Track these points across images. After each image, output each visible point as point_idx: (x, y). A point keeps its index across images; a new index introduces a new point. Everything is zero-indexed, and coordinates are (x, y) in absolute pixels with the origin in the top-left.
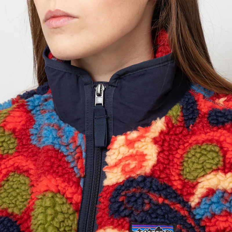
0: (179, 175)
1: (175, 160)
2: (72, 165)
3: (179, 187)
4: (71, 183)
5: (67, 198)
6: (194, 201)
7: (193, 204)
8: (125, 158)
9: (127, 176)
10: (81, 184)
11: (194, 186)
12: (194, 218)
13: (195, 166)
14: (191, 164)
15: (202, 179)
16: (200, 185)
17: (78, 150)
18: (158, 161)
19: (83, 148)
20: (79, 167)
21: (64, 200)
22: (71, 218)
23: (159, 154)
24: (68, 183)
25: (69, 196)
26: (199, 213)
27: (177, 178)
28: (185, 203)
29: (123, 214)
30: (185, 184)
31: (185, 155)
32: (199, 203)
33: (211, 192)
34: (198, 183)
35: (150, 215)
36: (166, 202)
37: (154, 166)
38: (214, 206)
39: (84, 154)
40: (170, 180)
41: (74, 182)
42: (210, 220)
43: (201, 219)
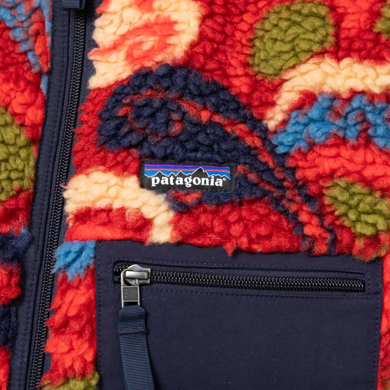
0: (246, 65)
1: (238, 35)
2: (23, 47)
3: (245, 89)
4: (22, 84)
5: (14, 114)
6: (274, 118)
7: (271, 125)
8: (134, 32)
9: (137, 67)
10: (43, 86)
11: (276, 88)
12: (272, 152)
13: (279, 47)
14: (269, 44)
15: (292, 73)
16: (286, 86)
17: (35, 17)
18: (202, 36)
19: (47, 12)
20: (38, 51)
21: (8, 118)
22: (23, 153)
23: (203, 20)
24: (16, 83)
25: (18, 110)
26: (284, 142)
27: (240, 71)
28: (256, 124)
29: (125, 142)
30: (256, 84)
31: (258, 26)
32: (284, 122)
33: (308, 99)
34: (284, 81)
35: (182, 144)
36: (217, 119)
37: (193, 45)
38: (313, 128)
39: (48, 26)
40: (226, 76)
41: (28, 83)
42: (304, 155)
43: (286, 154)
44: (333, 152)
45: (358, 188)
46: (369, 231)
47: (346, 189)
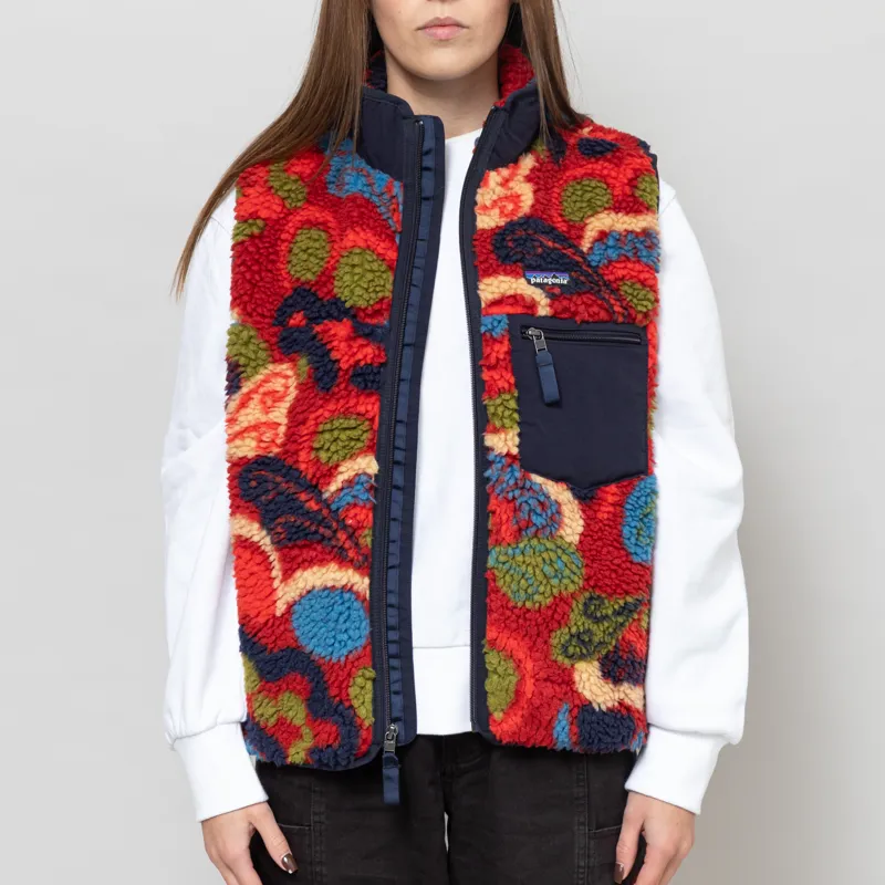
0: (561, 215)
1: (554, 200)
2: (385, 217)
3: (565, 229)
4: (383, 236)
5: (379, 255)
6: (585, 245)
7: (585, 250)
9: (509, 220)
11: (582, 228)
12: (589, 266)
13: (578, 205)
14: (572, 204)
15: (592, 219)
16: (590, 227)
18: (537, 201)
20: (395, 219)
21: (375, 257)
23: (535, 192)
24: (380, 236)
25: (382, 252)
26: (594, 259)
27: (560, 219)
28: (576, 247)
30: (571, 226)
31: (563, 194)
32: (591, 248)
33: (603, 235)
34: (586, 224)
35: (544, 259)
36: (557, 245)
37: (533, 206)
38: (610, 251)
39: (401, 207)
40: (553, 222)
41: (388, 236)
42: (607, 267)
43: (597, 266)
44: (622, 265)
45: (638, 286)
46: (644, 310)
47: (631, 286)
